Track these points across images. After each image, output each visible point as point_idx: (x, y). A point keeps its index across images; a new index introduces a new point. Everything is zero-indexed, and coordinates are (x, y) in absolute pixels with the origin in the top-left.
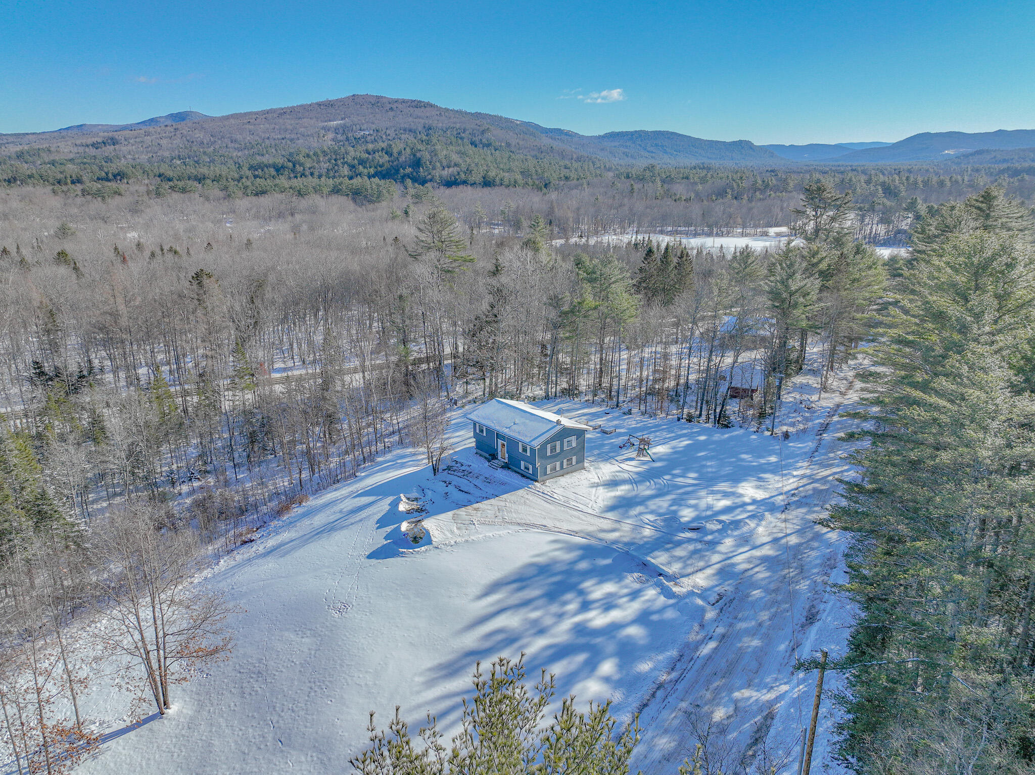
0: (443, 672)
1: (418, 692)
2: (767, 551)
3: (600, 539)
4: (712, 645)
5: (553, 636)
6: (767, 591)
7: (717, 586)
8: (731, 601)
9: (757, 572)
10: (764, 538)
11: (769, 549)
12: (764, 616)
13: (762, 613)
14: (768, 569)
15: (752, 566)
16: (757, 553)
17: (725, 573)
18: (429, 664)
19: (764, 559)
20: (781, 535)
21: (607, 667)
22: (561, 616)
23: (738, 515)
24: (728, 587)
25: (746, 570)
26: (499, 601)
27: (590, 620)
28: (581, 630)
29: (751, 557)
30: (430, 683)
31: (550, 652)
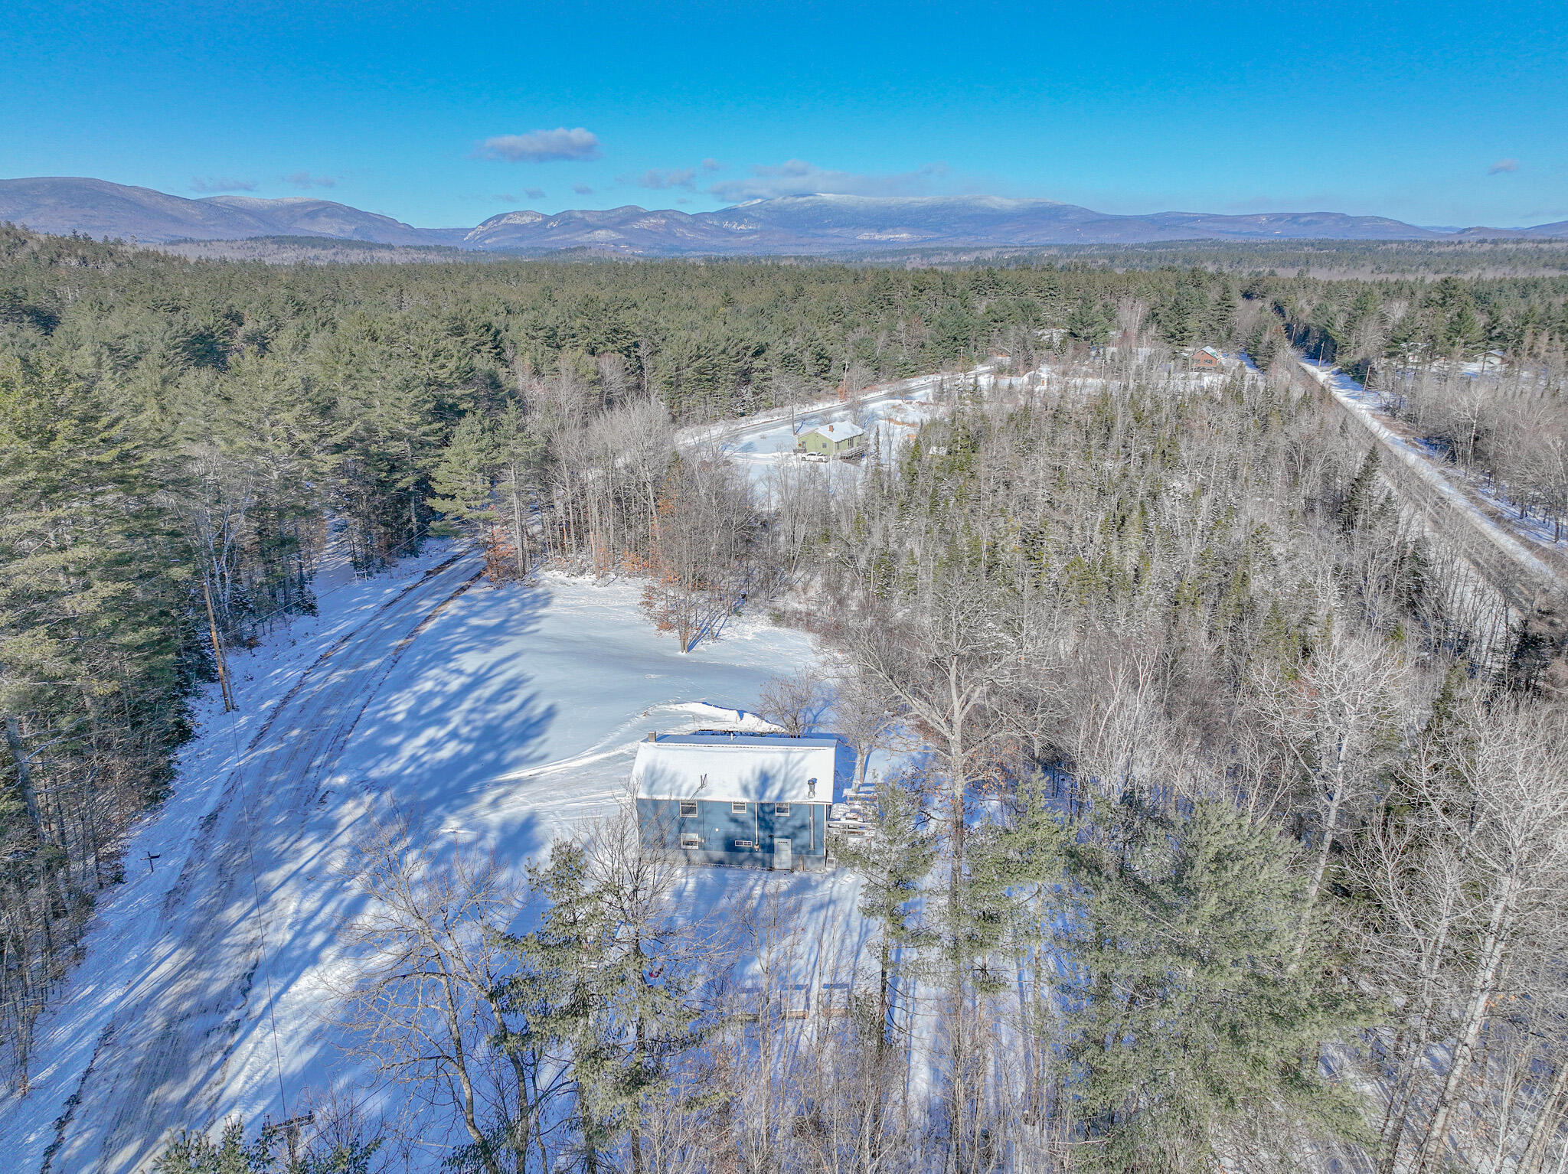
2: (274, 877)
3: (498, 784)
4: (317, 763)
6: (268, 827)
7: (331, 810)
8: (308, 801)
9: (284, 842)
10: (283, 896)
11: (272, 880)
12: (268, 801)
13: (269, 803)
14: (270, 852)
15: (293, 847)
16: (290, 867)
17: (327, 828)
19: (277, 862)
20: (255, 913)
22: (468, 723)
23: (335, 910)
24: (317, 814)
25: (299, 839)
27: (439, 730)
28: (442, 723)
29: (297, 858)
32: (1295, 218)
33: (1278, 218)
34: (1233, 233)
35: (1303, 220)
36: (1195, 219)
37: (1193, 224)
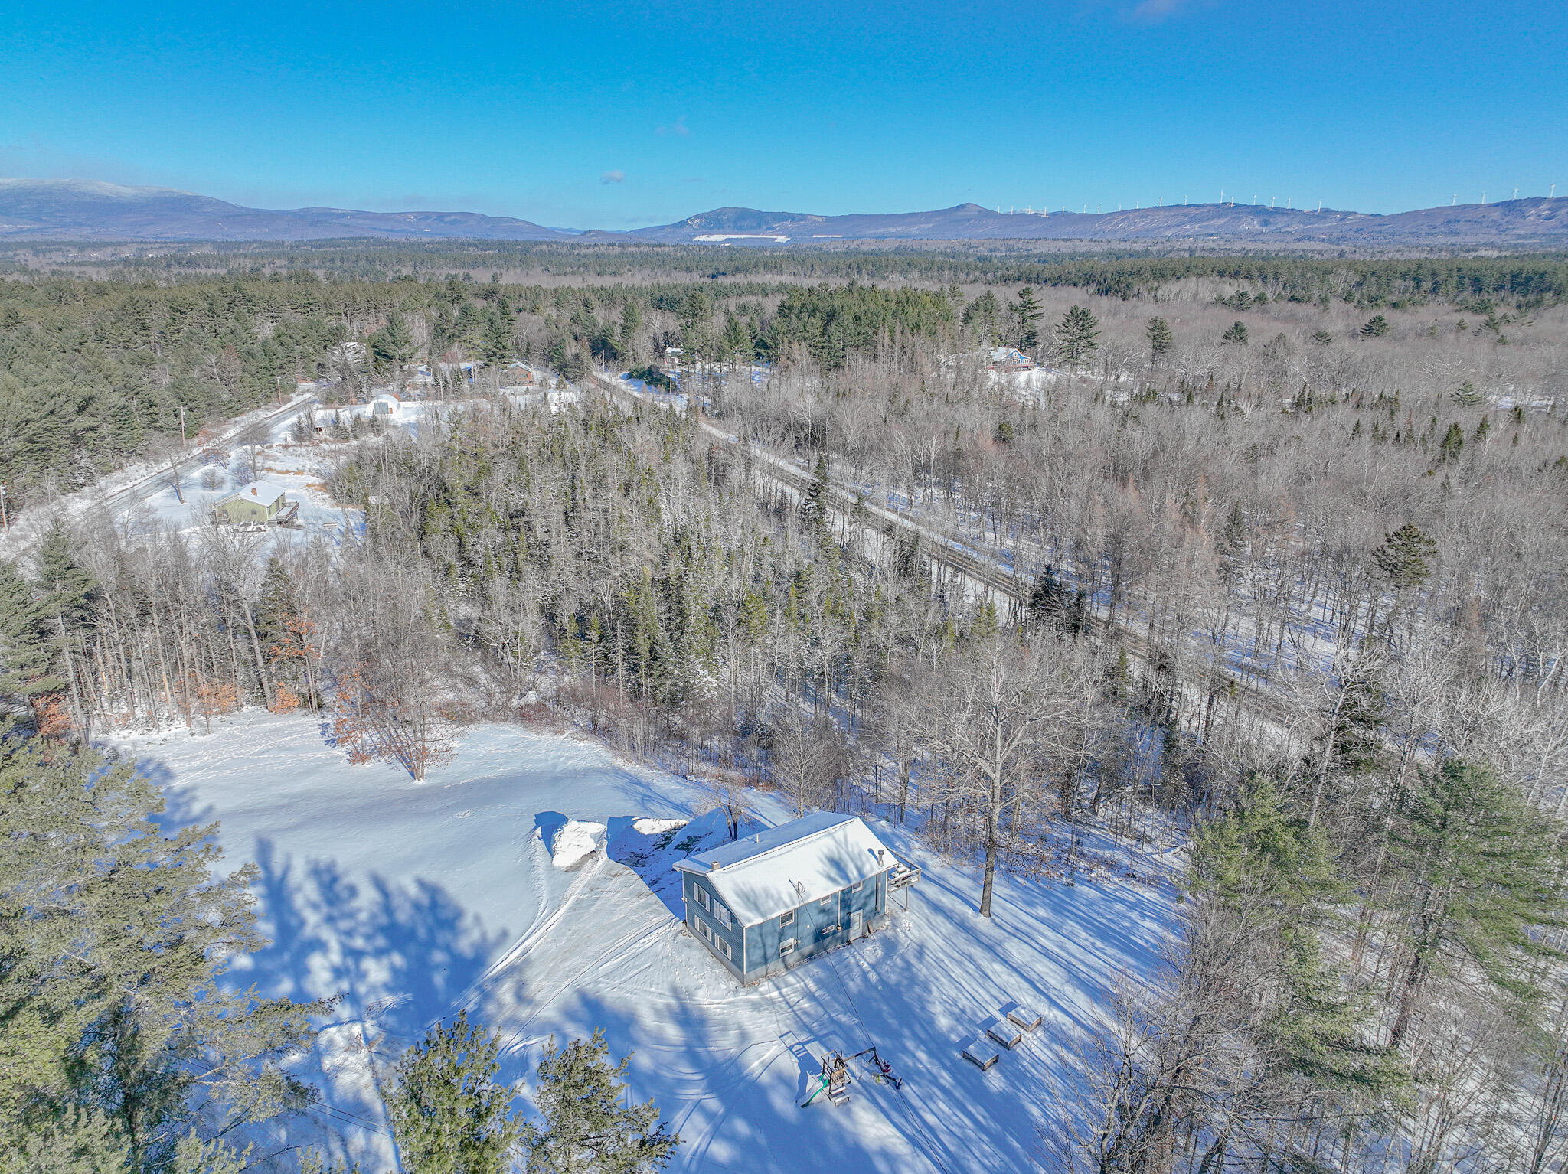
32: (441, 217)
33: (426, 216)
34: (387, 230)
35: (448, 219)
36: (343, 215)
37: (344, 221)
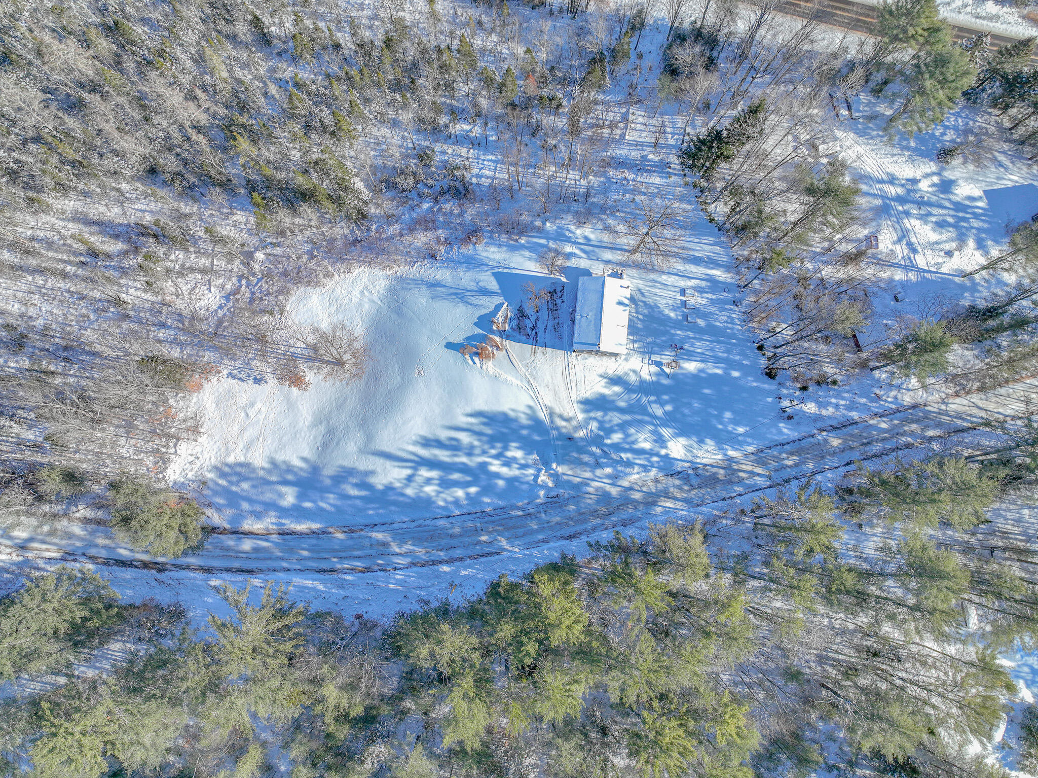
0: (423, 442)
1: (408, 443)
5: (471, 461)
18: (422, 433)
21: (473, 490)
22: (484, 452)
26: (472, 424)
27: (492, 464)
28: (483, 466)
30: (416, 443)
31: (461, 466)
